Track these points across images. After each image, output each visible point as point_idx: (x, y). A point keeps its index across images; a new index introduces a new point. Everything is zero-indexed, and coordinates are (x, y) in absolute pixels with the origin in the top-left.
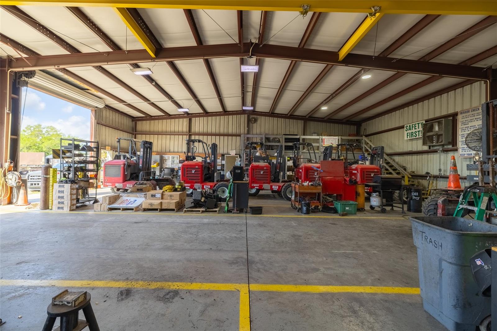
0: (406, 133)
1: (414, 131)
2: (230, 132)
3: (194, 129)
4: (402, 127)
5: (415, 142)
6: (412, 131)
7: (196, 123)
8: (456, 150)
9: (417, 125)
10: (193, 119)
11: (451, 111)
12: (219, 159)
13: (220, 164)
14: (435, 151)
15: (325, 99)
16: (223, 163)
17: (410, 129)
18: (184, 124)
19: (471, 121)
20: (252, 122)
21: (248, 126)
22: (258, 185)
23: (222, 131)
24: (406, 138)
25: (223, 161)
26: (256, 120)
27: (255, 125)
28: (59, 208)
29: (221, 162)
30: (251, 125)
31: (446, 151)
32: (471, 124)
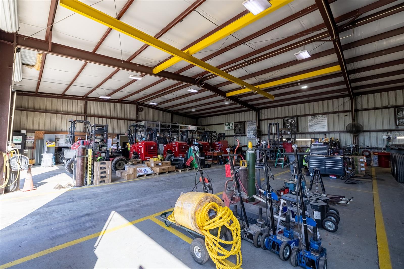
0: (225, 127)
1: (229, 126)
2: (123, 116)
3: (89, 111)
4: (223, 124)
5: (229, 131)
6: (228, 126)
7: (92, 106)
8: (246, 136)
9: (230, 124)
10: (89, 102)
11: (243, 120)
12: (115, 138)
13: (116, 142)
14: (238, 136)
15: (195, 105)
16: (118, 142)
17: (227, 125)
18: (78, 105)
19: (251, 125)
20: (140, 110)
21: (137, 113)
22: (182, 155)
23: (116, 115)
24: (225, 129)
25: (118, 140)
26: (142, 110)
27: (141, 113)
28: (101, 182)
29: (117, 141)
30: (139, 113)
31: (242, 136)
32: (251, 126)
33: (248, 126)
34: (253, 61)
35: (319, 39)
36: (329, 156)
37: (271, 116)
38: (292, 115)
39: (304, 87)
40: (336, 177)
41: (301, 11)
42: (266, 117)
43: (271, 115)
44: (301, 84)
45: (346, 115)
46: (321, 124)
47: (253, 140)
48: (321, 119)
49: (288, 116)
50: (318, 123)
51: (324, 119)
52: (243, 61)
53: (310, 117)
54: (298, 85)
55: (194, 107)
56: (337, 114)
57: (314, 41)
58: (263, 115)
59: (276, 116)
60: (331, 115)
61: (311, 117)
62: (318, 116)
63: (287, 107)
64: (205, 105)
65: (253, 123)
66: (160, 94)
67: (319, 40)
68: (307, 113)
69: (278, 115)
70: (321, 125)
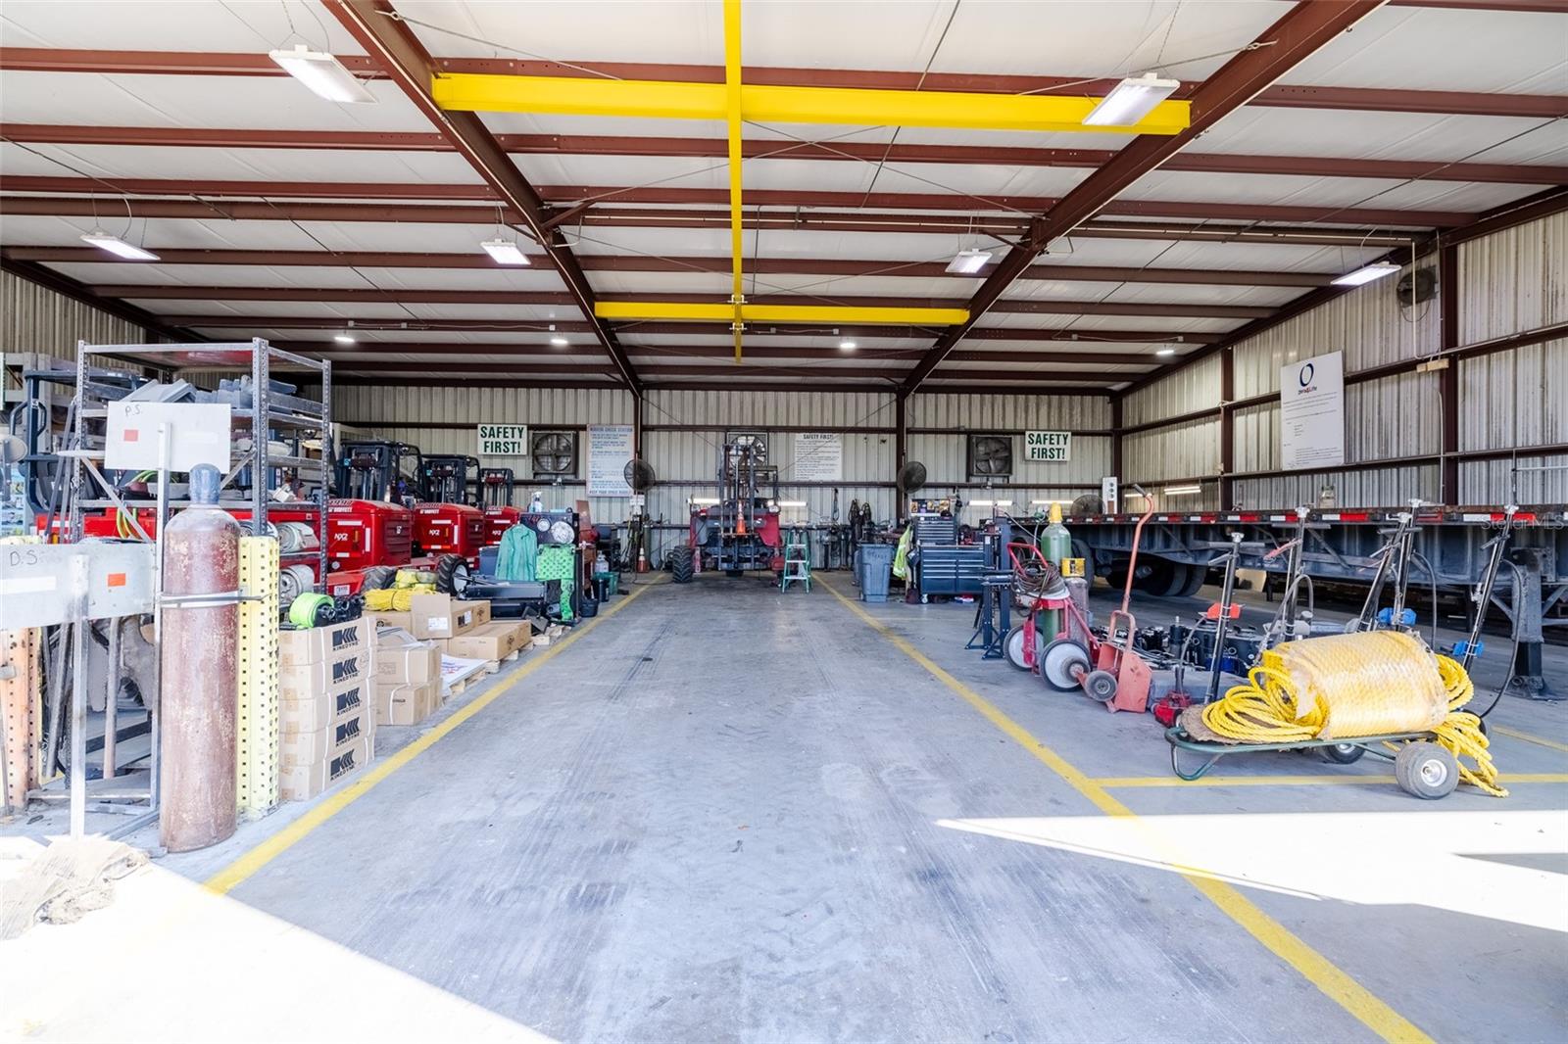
1: (502, 440)
4: (474, 427)
8: (584, 484)
14: (548, 484)
19: (607, 444)
31: (565, 483)
32: (605, 449)
33: (595, 445)
34: (804, 222)
35: (998, 231)
36: (957, 545)
37: (682, 419)
38: (750, 424)
39: (848, 345)
40: (972, 600)
41: (1057, 150)
42: (665, 421)
43: (683, 412)
44: (840, 334)
45: (884, 441)
46: (828, 458)
47: (610, 502)
48: (829, 444)
49: (738, 424)
50: (820, 455)
51: (836, 444)
52: (792, 209)
53: (800, 436)
54: (832, 334)
55: (351, 324)
56: (865, 435)
57: (983, 232)
58: (656, 409)
59: (700, 421)
60: (851, 436)
61: (802, 434)
62: (819, 434)
63: (736, 394)
64: (431, 329)
65: (615, 437)
66: (199, 203)
67: (994, 234)
68: (794, 423)
69: (706, 418)
70: (827, 462)
